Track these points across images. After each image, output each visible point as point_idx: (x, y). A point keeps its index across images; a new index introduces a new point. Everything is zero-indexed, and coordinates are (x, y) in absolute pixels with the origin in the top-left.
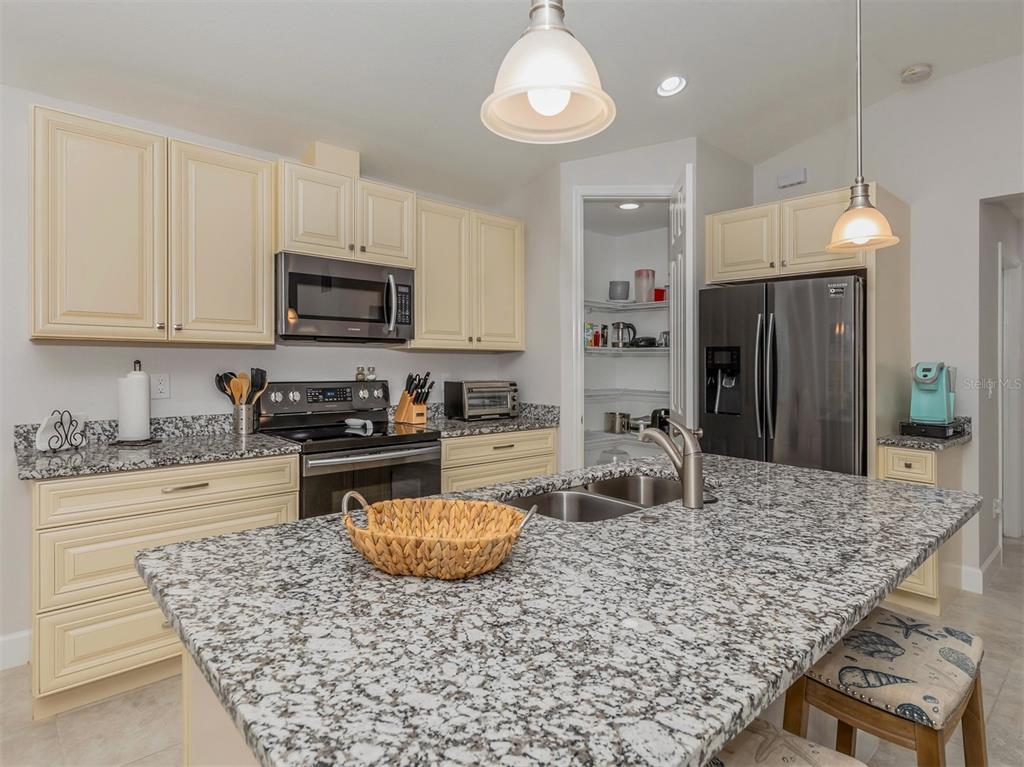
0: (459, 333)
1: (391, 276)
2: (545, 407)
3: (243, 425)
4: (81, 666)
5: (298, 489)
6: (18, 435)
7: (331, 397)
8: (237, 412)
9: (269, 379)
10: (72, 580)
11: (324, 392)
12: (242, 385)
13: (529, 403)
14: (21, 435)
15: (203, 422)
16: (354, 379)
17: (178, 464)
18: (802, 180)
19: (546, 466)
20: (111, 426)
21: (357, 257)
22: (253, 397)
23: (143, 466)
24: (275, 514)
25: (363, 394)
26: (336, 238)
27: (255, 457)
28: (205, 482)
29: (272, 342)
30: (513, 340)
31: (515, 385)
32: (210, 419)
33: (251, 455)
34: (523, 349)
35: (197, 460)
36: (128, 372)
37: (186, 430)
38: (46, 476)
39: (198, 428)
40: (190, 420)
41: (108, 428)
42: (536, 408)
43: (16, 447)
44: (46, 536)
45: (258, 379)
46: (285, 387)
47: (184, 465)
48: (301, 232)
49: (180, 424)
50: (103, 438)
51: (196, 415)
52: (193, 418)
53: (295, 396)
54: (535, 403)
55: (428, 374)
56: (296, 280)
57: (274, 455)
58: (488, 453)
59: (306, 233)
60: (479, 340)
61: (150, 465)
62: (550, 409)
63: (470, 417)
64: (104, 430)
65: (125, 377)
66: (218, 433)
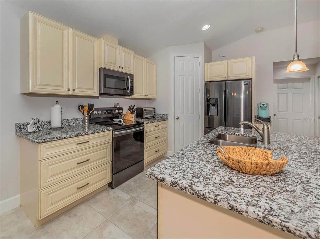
0: (142, 94)
1: (129, 76)
2: (164, 114)
3: (86, 121)
4: (53, 207)
5: (112, 141)
6: (17, 127)
7: (109, 112)
8: (84, 117)
9: (95, 107)
10: (51, 177)
11: (107, 111)
12: (86, 109)
13: (158, 113)
14: (18, 127)
15: (74, 121)
16: (114, 107)
17: (81, 135)
18: (226, 55)
19: (165, 131)
20: (47, 123)
21: (120, 70)
22: (90, 112)
23: (72, 136)
24: (106, 150)
25: (117, 111)
26: (115, 64)
27: (101, 132)
28: (88, 141)
29: (98, 95)
30: (154, 96)
31: (154, 108)
32: (76, 120)
33: (100, 131)
34: (156, 98)
35: (87, 134)
36: (55, 105)
37: (69, 124)
38: (43, 141)
39: (73, 123)
40: (70, 120)
41: (46, 124)
42: (160, 115)
43: (16, 131)
44: (43, 163)
45: (91, 107)
46: (98, 109)
47: (83, 135)
48: (107, 62)
49: (67, 122)
50: (44, 127)
51: (72, 118)
52: (71, 120)
53: (100, 112)
54: (160, 113)
55: (134, 105)
56: (105, 76)
57: (106, 131)
58: (154, 128)
59: (108, 62)
60: (147, 95)
61: (74, 136)
62: (166, 115)
63: (145, 118)
64: (45, 124)
65: (53, 106)
66: (78, 124)
